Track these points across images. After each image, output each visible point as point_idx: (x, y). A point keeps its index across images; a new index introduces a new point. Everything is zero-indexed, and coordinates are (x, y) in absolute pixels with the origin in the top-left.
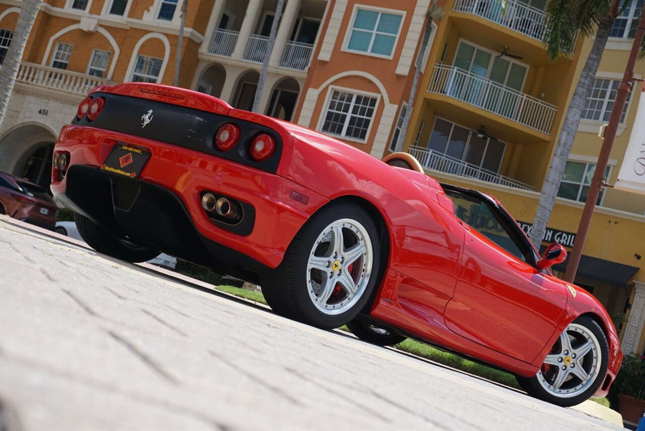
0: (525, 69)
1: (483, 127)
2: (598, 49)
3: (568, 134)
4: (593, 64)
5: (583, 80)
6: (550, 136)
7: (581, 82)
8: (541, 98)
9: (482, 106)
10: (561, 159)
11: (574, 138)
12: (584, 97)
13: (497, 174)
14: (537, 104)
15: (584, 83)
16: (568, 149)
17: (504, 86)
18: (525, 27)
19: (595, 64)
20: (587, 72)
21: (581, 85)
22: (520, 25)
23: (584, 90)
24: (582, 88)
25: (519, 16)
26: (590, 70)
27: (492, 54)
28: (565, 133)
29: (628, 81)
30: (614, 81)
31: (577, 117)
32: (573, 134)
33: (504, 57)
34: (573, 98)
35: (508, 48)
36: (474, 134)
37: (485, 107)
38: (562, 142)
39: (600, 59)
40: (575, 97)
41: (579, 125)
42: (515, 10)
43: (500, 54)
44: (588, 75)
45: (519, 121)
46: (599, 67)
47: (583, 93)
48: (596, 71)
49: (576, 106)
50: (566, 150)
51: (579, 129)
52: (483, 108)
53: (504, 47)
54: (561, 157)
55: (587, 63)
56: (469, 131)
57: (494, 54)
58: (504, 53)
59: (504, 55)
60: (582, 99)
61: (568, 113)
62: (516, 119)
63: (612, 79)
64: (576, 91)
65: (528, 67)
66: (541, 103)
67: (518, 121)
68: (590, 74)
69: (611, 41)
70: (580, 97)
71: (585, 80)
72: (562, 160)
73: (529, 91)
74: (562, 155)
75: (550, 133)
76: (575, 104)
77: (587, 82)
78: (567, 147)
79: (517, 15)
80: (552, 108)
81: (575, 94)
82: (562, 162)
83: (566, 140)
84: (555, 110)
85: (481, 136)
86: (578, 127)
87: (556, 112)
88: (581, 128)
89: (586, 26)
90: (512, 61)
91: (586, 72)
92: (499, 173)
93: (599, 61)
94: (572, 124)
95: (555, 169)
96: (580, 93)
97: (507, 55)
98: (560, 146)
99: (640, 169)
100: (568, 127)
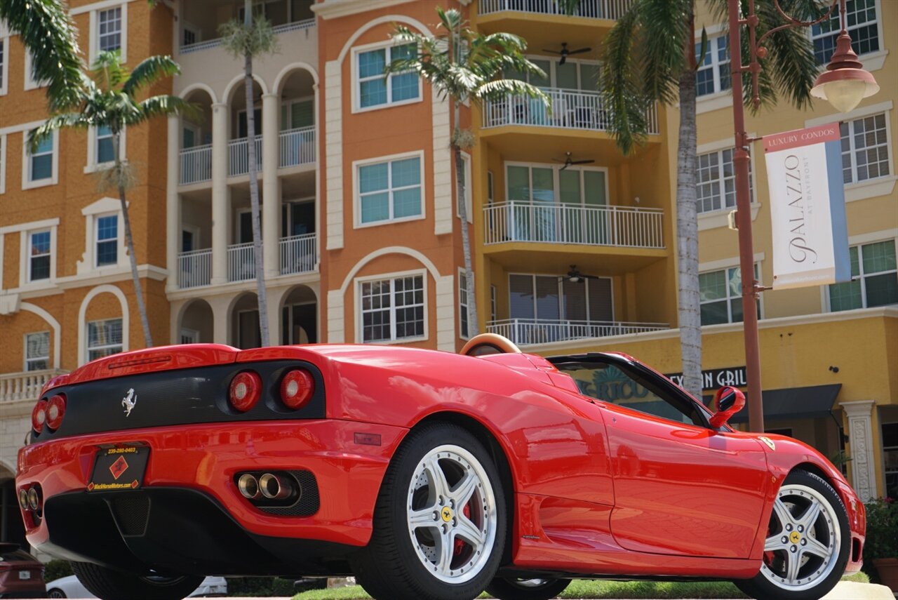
0: (603, 173)
1: (573, 267)
2: (688, 118)
3: (688, 239)
4: (689, 138)
5: (683, 163)
6: (665, 249)
7: (681, 168)
8: (635, 204)
9: (563, 240)
10: (690, 275)
11: (698, 242)
12: (692, 185)
13: (614, 322)
14: (634, 214)
15: (685, 167)
16: (695, 259)
17: (583, 204)
18: (585, 120)
19: (691, 137)
20: (685, 151)
21: (682, 171)
22: (577, 120)
23: (689, 176)
24: (685, 174)
25: (572, 108)
26: (688, 148)
27: (554, 168)
28: (683, 240)
29: (743, 145)
30: (724, 152)
31: (692, 214)
32: (694, 237)
33: (570, 167)
34: (678, 190)
35: (571, 154)
36: (565, 280)
37: (568, 240)
38: (684, 252)
39: (696, 129)
40: (680, 188)
41: (699, 224)
42: (563, 102)
43: (563, 165)
44: (687, 155)
45: (619, 243)
46: (697, 139)
47: (689, 179)
48: (695, 146)
49: (685, 200)
50: (692, 261)
51: (700, 229)
52: (565, 242)
53: (566, 154)
54: (689, 272)
55: (680, 140)
56: (557, 278)
57: (556, 168)
58: (569, 162)
59: (569, 164)
60: (690, 189)
61: (678, 212)
62: (614, 243)
63: (719, 150)
64: (678, 180)
65: (605, 170)
66: (639, 210)
67: (616, 244)
68: (690, 152)
69: (701, 102)
70: (687, 186)
71: (685, 162)
72: (692, 276)
73: (617, 201)
74: (689, 269)
75: (663, 246)
76: (683, 198)
77: (689, 164)
78: (693, 256)
79: (568, 108)
80: (654, 213)
81: (679, 185)
82: (693, 278)
83: (688, 247)
84: (660, 213)
85: (575, 279)
86: (697, 226)
87: (662, 215)
88: (702, 226)
89: (663, 93)
90: (583, 169)
91: (683, 152)
92: (616, 320)
93: (694, 132)
94: (688, 225)
95: (687, 290)
96: (685, 181)
97: (573, 163)
98: (682, 259)
99: (799, 254)
100: (685, 230)
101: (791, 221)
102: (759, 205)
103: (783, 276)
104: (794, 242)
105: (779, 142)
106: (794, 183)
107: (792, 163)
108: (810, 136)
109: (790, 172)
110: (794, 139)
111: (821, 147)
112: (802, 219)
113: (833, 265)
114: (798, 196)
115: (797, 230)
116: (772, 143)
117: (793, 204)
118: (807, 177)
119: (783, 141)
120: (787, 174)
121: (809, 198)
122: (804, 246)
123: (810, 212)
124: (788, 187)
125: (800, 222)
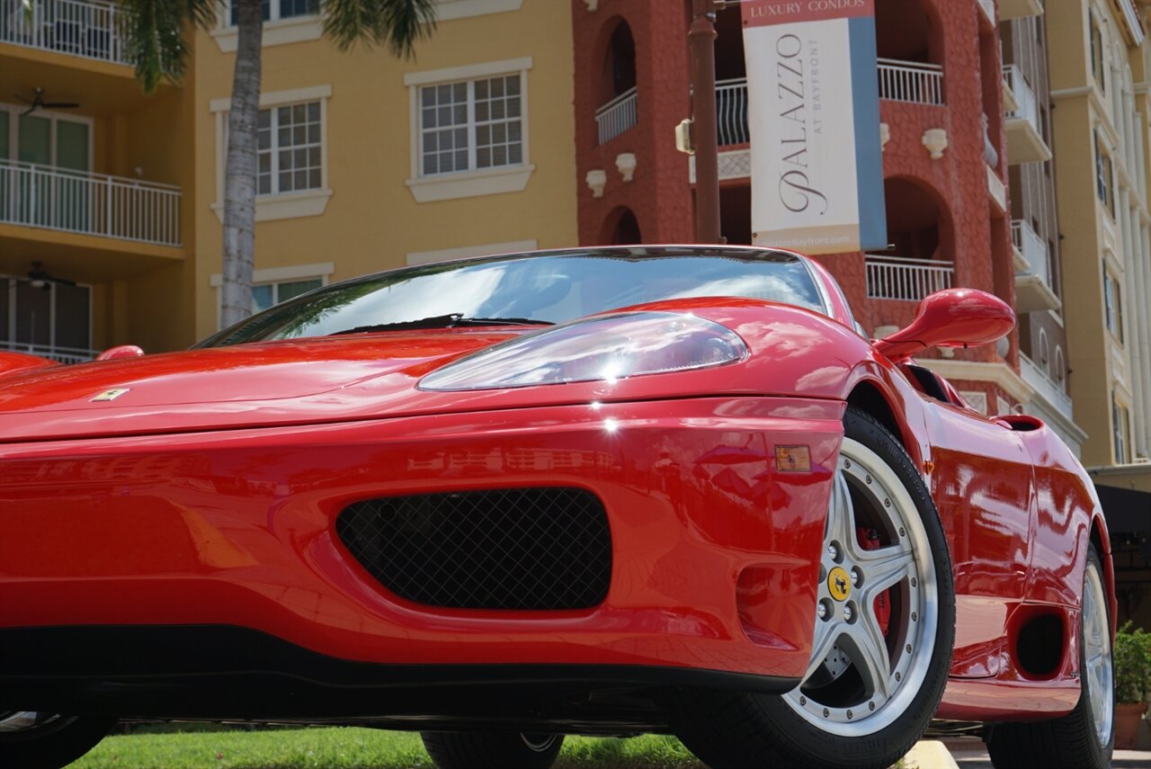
0: (86, 127)
1: (37, 264)
2: (250, 49)
3: (241, 231)
4: (249, 80)
5: (238, 116)
6: (182, 248)
7: (235, 122)
8: (135, 176)
9: (28, 221)
10: (241, 284)
11: (254, 237)
12: (250, 150)
14: (131, 190)
15: (242, 122)
16: (248, 262)
17: (54, 167)
18: (65, 40)
19: (254, 78)
20: (243, 98)
21: (236, 127)
22: (58, 39)
23: (248, 136)
24: (241, 134)
25: (52, 20)
26: (247, 93)
27: (11, 111)
28: (233, 231)
30: (280, 110)
31: (248, 193)
32: (249, 228)
33: (40, 113)
34: (229, 156)
35: (42, 91)
36: (19, 284)
37: (36, 222)
38: (234, 250)
39: (260, 67)
40: (233, 153)
41: (257, 209)
42: (39, 9)
43: (26, 108)
44: (246, 104)
45: (113, 233)
46: (263, 82)
47: (247, 141)
48: (258, 92)
49: (239, 172)
50: (245, 264)
51: (258, 218)
52: (32, 224)
53: (35, 90)
54: (240, 280)
55: (236, 81)
56: (7, 281)
57: (15, 111)
58: (39, 101)
59: (39, 107)
60: (248, 155)
61: (227, 188)
62: (106, 232)
63: (273, 105)
64: (230, 141)
65: (90, 122)
66: (141, 185)
67: (109, 234)
68: (250, 100)
69: (268, 29)
70: (243, 151)
71: (243, 114)
72: (243, 287)
73: (107, 167)
74: (240, 276)
75: (179, 242)
76: (237, 168)
77: (248, 118)
78: (246, 257)
79: (46, 19)
80: (169, 192)
81: (230, 148)
82: (245, 291)
83: (240, 242)
84: (177, 194)
85: (38, 283)
86: (254, 212)
87: (180, 198)
88: (262, 214)
89: (199, 10)
90: (56, 116)
91: (240, 99)
92: (94, 349)
93: (257, 70)
94: (242, 210)
95: (235, 308)
96: (241, 142)
97: (46, 106)
98: (230, 260)
99: (797, 199)
100: (237, 217)
101: (783, 142)
102: (330, 192)
103: (766, 234)
104: (789, 178)
105: (769, 11)
106: (790, 80)
107: (789, 46)
108: (823, 5)
109: (784, 61)
110: (795, 8)
111: (842, 25)
112: (804, 141)
113: (855, 220)
114: (797, 102)
115: (794, 159)
116: (756, 12)
117: (789, 115)
118: (814, 72)
119: (776, 10)
120: (780, 64)
121: (816, 108)
122: (805, 185)
123: (818, 131)
124: (780, 85)
125: (800, 146)
